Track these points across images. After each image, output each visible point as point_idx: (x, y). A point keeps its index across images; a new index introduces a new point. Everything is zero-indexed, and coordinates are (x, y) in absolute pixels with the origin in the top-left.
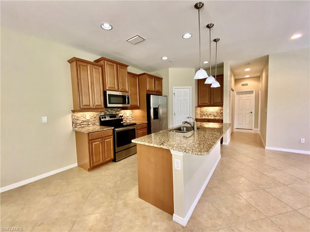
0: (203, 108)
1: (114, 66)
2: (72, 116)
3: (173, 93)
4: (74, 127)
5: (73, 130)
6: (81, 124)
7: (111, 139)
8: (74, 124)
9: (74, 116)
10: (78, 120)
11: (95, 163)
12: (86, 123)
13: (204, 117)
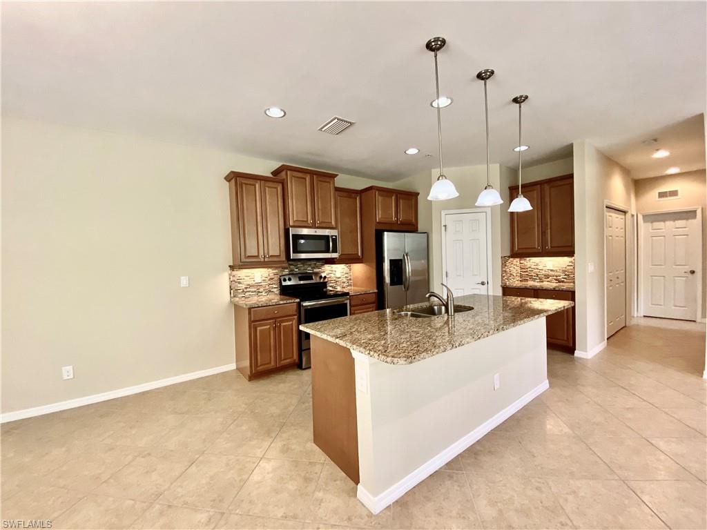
0: (528, 259)
1: (307, 179)
2: (230, 275)
3: (443, 224)
4: (232, 295)
5: (231, 301)
6: (245, 290)
7: (294, 321)
8: (232, 291)
9: (234, 276)
10: (239, 283)
11: (260, 366)
12: (253, 290)
13: (530, 283)
